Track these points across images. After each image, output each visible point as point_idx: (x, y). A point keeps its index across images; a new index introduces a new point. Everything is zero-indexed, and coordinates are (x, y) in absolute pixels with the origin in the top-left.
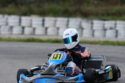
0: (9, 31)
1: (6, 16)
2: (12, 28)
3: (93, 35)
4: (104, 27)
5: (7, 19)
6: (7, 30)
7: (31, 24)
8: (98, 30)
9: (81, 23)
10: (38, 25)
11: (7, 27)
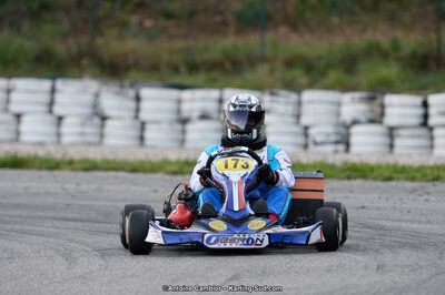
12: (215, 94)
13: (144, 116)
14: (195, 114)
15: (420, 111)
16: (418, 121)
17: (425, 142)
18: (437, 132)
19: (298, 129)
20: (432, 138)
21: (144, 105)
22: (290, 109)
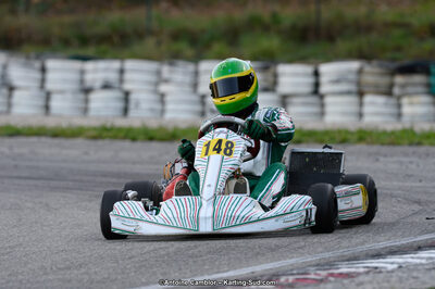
12: (116, 64)
13: (49, 86)
14: (98, 84)
15: (311, 80)
16: (308, 89)
17: (316, 109)
18: (328, 100)
19: (195, 98)
20: (322, 105)
21: (50, 76)
22: (188, 79)
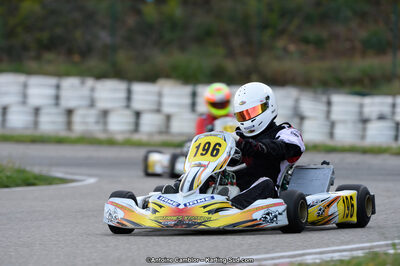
0: (97, 123)
1: (90, 82)
2: (105, 113)
3: (331, 135)
4: (361, 113)
5: (93, 90)
6: (92, 120)
7: (160, 104)
8: (344, 122)
9: (297, 101)
10: (179, 106)
11: (93, 112)
